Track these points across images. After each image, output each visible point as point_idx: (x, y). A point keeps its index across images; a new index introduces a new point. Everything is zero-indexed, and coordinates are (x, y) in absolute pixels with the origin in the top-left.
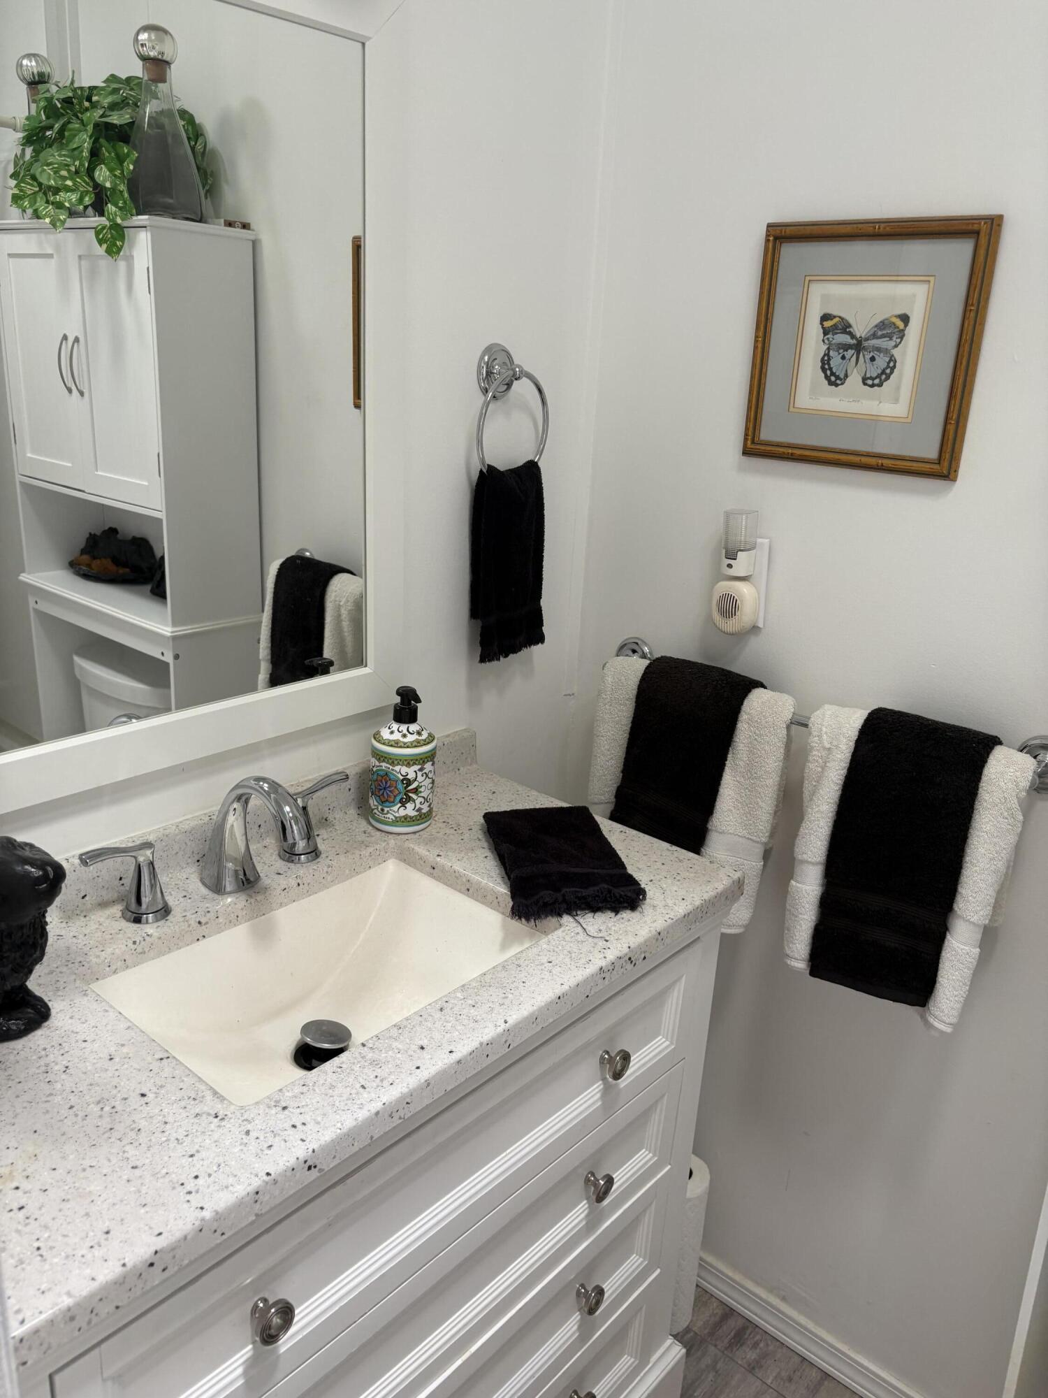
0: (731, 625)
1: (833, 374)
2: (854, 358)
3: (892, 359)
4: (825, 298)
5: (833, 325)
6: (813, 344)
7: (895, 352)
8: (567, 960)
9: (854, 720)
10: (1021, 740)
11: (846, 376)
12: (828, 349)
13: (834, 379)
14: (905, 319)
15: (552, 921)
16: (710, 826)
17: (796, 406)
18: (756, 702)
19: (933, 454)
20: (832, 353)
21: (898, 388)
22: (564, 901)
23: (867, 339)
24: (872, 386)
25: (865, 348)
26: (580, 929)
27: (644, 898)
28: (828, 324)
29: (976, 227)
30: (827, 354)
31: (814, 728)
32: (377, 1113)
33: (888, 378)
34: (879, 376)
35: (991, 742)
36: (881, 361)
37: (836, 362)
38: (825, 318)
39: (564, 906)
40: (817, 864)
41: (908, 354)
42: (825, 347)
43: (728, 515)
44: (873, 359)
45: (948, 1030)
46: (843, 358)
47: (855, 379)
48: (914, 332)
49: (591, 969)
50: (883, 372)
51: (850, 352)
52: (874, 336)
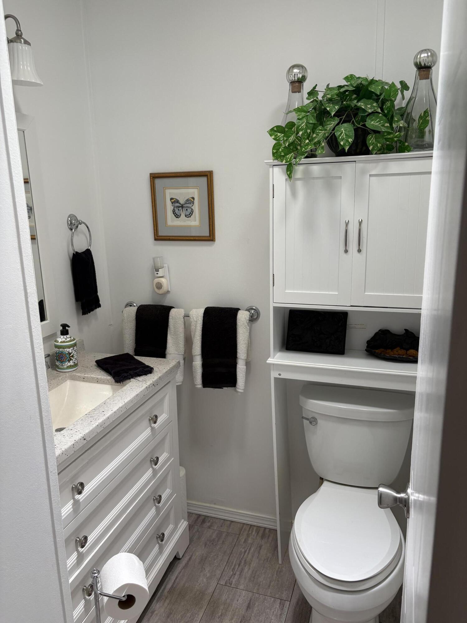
0: (161, 292)
1: (177, 215)
2: (182, 210)
3: (192, 209)
4: (170, 193)
5: (174, 201)
6: (169, 207)
7: (192, 207)
8: (136, 387)
9: (202, 311)
10: (246, 308)
11: (180, 215)
12: (174, 208)
13: (177, 216)
14: (193, 198)
15: (128, 381)
16: (166, 353)
17: (168, 224)
18: (173, 312)
19: (208, 235)
20: (175, 209)
21: (195, 217)
22: (130, 375)
23: (184, 204)
24: (188, 217)
25: (184, 207)
26: (137, 381)
27: (153, 370)
28: (172, 201)
29: (206, 174)
30: (174, 209)
31: (191, 317)
32: (98, 425)
33: (192, 215)
34: (189, 214)
35: (237, 310)
36: (189, 210)
37: (177, 211)
38: (171, 199)
39: (130, 376)
40: (199, 355)
41: (196, 207)
42: (173, 207)
43: (154, 259)
44: (187, 210)
45: (242, 391)
46: (179, 210)
47: (183, 216)
48: (196, 201)
49: (144, 387)
50: (190, 213)
51: (180, 208)
52: (186, 203)
